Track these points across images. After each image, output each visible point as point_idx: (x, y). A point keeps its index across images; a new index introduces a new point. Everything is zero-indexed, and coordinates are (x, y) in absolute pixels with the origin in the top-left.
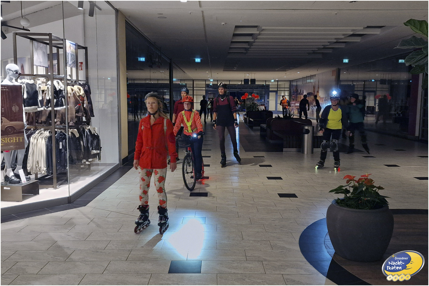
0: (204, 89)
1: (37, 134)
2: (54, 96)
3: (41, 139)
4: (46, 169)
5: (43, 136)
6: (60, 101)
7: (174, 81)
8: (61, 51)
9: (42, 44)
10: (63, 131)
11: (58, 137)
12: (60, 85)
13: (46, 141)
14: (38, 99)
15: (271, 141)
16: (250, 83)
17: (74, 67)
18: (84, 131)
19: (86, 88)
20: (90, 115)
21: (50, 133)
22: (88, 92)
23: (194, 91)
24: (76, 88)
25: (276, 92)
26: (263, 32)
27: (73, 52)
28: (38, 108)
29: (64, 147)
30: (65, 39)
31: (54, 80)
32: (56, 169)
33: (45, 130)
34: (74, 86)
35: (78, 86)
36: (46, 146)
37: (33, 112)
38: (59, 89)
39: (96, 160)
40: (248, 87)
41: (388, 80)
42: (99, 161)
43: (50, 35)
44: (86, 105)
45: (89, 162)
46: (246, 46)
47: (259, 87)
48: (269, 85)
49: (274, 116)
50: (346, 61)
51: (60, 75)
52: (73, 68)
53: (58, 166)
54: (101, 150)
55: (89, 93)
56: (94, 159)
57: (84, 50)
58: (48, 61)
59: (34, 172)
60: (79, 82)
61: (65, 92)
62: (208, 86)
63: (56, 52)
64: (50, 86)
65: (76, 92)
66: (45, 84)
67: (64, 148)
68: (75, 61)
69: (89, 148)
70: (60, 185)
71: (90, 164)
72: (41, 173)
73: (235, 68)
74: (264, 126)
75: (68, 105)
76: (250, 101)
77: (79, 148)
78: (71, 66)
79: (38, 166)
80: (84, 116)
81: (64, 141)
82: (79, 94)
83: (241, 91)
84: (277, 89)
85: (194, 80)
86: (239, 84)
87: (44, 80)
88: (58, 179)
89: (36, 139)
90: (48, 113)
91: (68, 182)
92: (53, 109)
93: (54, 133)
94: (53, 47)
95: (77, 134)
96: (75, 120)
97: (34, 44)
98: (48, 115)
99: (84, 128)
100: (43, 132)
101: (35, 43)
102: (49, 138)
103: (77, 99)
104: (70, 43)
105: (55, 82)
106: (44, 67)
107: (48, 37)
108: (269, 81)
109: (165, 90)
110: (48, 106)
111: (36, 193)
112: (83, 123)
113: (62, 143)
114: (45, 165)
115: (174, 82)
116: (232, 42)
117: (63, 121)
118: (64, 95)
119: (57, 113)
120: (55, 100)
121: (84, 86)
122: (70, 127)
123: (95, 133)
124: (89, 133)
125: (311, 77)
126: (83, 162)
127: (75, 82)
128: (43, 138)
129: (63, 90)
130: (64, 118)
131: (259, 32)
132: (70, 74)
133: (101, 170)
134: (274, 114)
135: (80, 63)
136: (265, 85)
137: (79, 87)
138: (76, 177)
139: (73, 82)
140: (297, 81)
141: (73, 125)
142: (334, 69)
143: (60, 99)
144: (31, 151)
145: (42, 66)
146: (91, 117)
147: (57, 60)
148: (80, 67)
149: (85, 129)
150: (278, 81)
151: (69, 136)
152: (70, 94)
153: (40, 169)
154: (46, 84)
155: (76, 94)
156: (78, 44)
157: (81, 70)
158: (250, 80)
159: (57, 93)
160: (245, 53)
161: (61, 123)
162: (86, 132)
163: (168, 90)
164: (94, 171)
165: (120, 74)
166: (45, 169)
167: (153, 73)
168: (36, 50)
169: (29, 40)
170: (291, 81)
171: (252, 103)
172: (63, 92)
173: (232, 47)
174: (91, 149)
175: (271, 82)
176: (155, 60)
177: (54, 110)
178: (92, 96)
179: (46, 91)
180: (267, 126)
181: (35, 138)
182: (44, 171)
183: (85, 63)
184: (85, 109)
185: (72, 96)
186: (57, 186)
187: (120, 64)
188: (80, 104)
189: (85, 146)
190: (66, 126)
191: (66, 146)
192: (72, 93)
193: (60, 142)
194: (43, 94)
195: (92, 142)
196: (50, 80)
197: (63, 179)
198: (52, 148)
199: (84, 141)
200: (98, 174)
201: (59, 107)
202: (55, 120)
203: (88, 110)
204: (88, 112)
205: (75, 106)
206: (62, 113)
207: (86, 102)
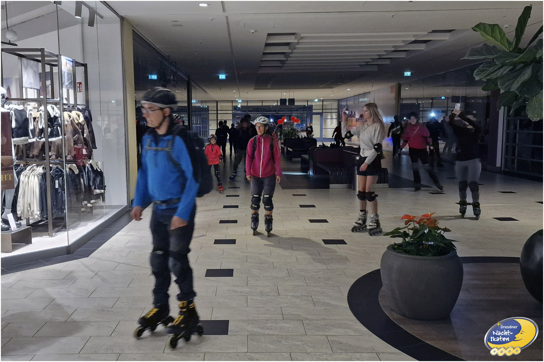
0: (231, 112)
1: (28, 171)
2: (48, 124)
3: (33, 176)
4: (40, 213)
5: (36, 173)
6: (56, 130)
7: (194, 103)
8: (55, 69)
9: (33, 61)
10: (60, 167)
11: (54, 174)
12: (55, 111)
13: (39, 180)
14: (29, 128)
15: (315, 176)
16: (287, 104)
17: (72, 88)
18: (84, 166)
19: (86, 114)
20: (91, 146)
21: (44, 169)
22: (88, 120)
23: (218, 115)
24: (74, 114)
25: (321, 114)
26: (301, 41)
27: (70, 71)
28: (28, 140)
29: (62, 186)
30: (61, 55)
31: (47, 104)
32: (52, 212)
33: (37, 166)
34: (72, 112)
35: (76, 111)
36: (39, 185)
37: (22, 145)
38: (54, 116)
39: (99, 202)
40: (285, 109)
41: (462, 96)
42: (102, 202)
43: (42, 50)
44: (87, 135)
46: (282, 58)
47: (300, 109)
48: (312, 105)
49: (319, 144)
50: (408, 74)
51: (54, 99)
52: (69, 90)
53: (54, 208)
54: (105, 189)
55: (90, 120)
56: (97, 201)
57: (83, 67)
58: (40, 82)
59: (25, 216)
60: (78, 106)
61: (61, 120)
62: (235, 108)
63: (50, 71)
64: (43, 112)
65: (74, 119)
66: (36, 110)
67: (60, 188)
68: (72, 81)
69: (91, 187)
70: (57, 232)
71: (92, 206)
72: (34, 218)
73: (269, 86)
74: (306, 156)
75: (65, 135)
76: (288, 126)
77: (79, 186)
78: (68, 87)
79: (30, 209)
80: (85, 148)
81: (61, 178)
82: (78, 121)
83: (276, 113)
84: (322, 110)
85: (218, 102)
86: (274, 105)
87: (35, 104)
88: (55, 226)
89: (27, 177)
90: (40, 145)
91: (66, 229)
92: (47, 140)
93: (48, 169)
94: (46, 65)
95: (76, 170)
96: (74, 153)
97: (23, 62)
98: (40, 148)
99: (85, 162)
100: (35, 168)
101: (24, 60)
102: (42, 175)
103: (76, 127)
104: (66, 59)
105: (49, 107)
106: (35, 89)
107: (40, 52)
108: (312, 101)
109: (183, 114)
111: (28, 242)
112: (83, 156)
113: (59, 181)
114: (38, 208)
115: (193, 105)
116: (264, 54)
117: (59, 155)
118: (60, 123)
119: (52, 145)
120: (49, 130)
121: (84, 111)
122: (68, 162)
123: (98, 169)
124: (90, 169)
125: (364, 94)
126: (83, 204)
127: (73, 106)
128: (35, 175)
129: (59, 117)
130: (60, 150)
131: (297, 40)
132: (66, 97)
133: (106, 214)
134: (318, 141)
135: (78, 84)
136: (306, 105)
137: (78, 113)
138: (75, 223)
139: (70, 107)
140: (347, 100)
141: (72, 159)
142: (394, 84)
143: (55, 128)
144: (22, 192)
145: (32, 87)
146: (93, 149)
147: (50, 80)
148: (78, 88)
149: (86, 164)
150: (323, 100)
151: (67, 173)
152: (68, 121)
153: (32, 213)
154: (38, 110)
155: (74, 122)
156: (76, 61)
157: (80, 91)
158: (287, 99)
159: (52, 121)
160: (280, 67)
161: (57, 158)
162: (88, 167)
163: (185, 114)
164: (97, 215)
165: (127, 94)
166: (38, 213)
168: (25, 69)
169: (18, 57)
170: (339, 101)
171: (291, 128)
172: (58, 120)
173: (264, 59)
174: (93, 188)
175: (314, 102)
176: (170, 77)
177: (49, 142)
178: (93, 123)
179: (38, 118)
180: (309, 156)
181: (27, 175)
182: (38, 216)
183: (84, 83)
184: (84, 139)
185: (69, 123)
186: (53, 234)
187: (127, 83)
188: (79, 134)
189: (86, 184)
190: (63, 161)
191: (63, 185)
192: (69, 120)
193: (56, 180)
194: (35, 123)
195: (94, 180)
196: (43, 105)
197: (61, 225)
198: (46, 187)
199: (85, 178)
200: (102, 218)
201: (54, 138)
202: (50, 153)
203: (89, 139)
204: (89, 142)
205: (74, 136)
206: (58, 144)
207: (87, 131)
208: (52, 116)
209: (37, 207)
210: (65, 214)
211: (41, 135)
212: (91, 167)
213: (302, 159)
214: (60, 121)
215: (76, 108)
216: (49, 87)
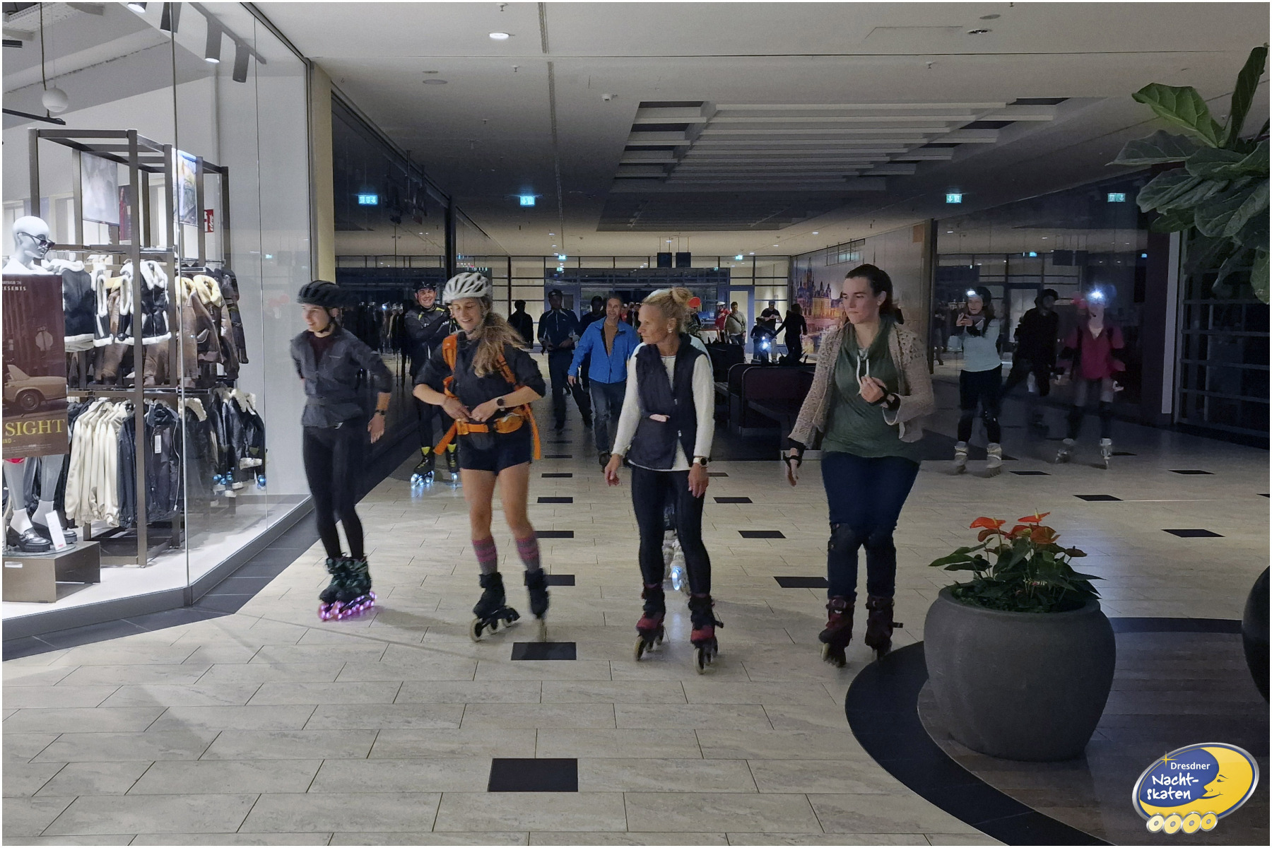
1: (92, 413)
2: (141, 304)
3: (104, 426)
4: (119, 512)
5: (110, 419)
6: (158, 320)
8: (156, 179)
9: (106, 160)
10: (164, 404)
11: (153, 421)
12: (158, 275)
13: (116, 433)
14: (97, 313)
15: (744, 431)
16: (674, 265)
17: (194, 223)
18: (219, 403)
19: (225, 283)
20: (236, 356)
21: (129, 408)
22: (231, 294)
24: (199, 282)
25: (750, 289)
27: (191, 183)
28: (94, 340)
29: (169, 449)
30: (171, 147)
31: (140, 260)
32: (147, 511)
33: (114, 401)
34: (195, 278)
35: (204, 276)
36: (118, 447)
37: (78, 352)
38: (156, 287)
39: (250, 486)
40: (666, 276)
42: (259, 488)
43: (131, 135)
44: (227, 331)
46: (668, 158)
47: (699, 276)
48: (729, 269)
51: (151, 247)
53: (151, 501)
54: (265, 457)
55: (234, 296)
56: (245, 484)
57: (219, 176)
59: (83, 519)
61: (169, 296)
65: (200, 294)
66: (110, 272)
67: (166, 453)
68: (195, 205)
69: (235, 453)
70: (156, 556)
71: (235, 496)
72: (103, 523)
73: (632, 223)
74: (723, 386)
77: (206, 451)
78: (185, 220)
79: (96, 502)
80: (223, 361)
81: (168, 431)
82: (208, 300)
83: (646, 287)
84: (751, 279)
85: (512, 258)
86: (642, 267)
87: (108, 260)
88: (152, 541)
89: (90, 426)
90: (120, 354)
91: (183, 547)
92: (138, 341)
93: (139, 409)
94: (137, 170)
95: (202, 412)
96: (197, 373)
97: (85, 161)
98: (121, 359)
99: (220, 395)
100: (108, 405)
101: (87, 157)
102: (125, 423)
103: (203, 313)
104: (183, 157)
105: (144, 267)
106: (107, 224)
107: (127, 140)
110: (124, 333)
111: (91, 577)
112: (220, 380)
113: (162, 437)
114: (114, 501)
116: (629, 149)
117: (163, 376)
118: (168, 302)
119: (149, 354)
120: (144, 317)
121: (221, 276)
123: (250, 410)
124: (232, 410)
126: (215, 491)
127: (196, 265)
128: (108, 423)
129: (166, 288)
130: (166, 366)
131: (705, 118)
133: (269, 515)
135: (206, 213)
136: (716, 269)
137: (207, 280)
138: (195, 535)
139: (188, 266)
141: (193, 385)
143: (156, 313)
144: (77, 461)
145: (100, 220)
146: (240, 364)
148: (206, 223)
149: (222, 399)
152: (184, 299)
153: (100, 511)
154: (117, 272)
155: (199, 300)
156: (203, 160)
157: (209, 231)
158: (674, 254)
159: (150, 298)
160: (664, 179)
161: (158, 381)
162: (227, 406)
164: (246, 517)
165: (319, 241)
166: (115, 510)
168: (89, 178)
169: (71, 149)
172: (164, 295)
173: (628, 161)
174: (239, 453)
175: (734, 260)
177: (142, 345)
178: (241, 304)
180: (731, 384)
181: (88, 422)
182: (113, 518)
183: (220, 211)
184: (223, 341)
185: (189, 303)
186: (148, 560)
187: (318, 213)
188: (208, 326)
189: (223, 447)
192: (188, 297)
193: (156, 434)
194: (109, 301)
195: (242, 435)
196: (130, 261)
197: (165, 540)
198: (135, 450)
199: (221, 432)
200: (256, 525)
201: (154, 336)
203: (232, 342)
204: (232, 349)
205: (198, 335)
206: (161, 352)
207: (227, 321)
208: (151, 286)
209: (112, 497)
210: (176, 514)
211: (125, 331)
212: (234, 407)
214: (167, 298)
215: (204, 268)
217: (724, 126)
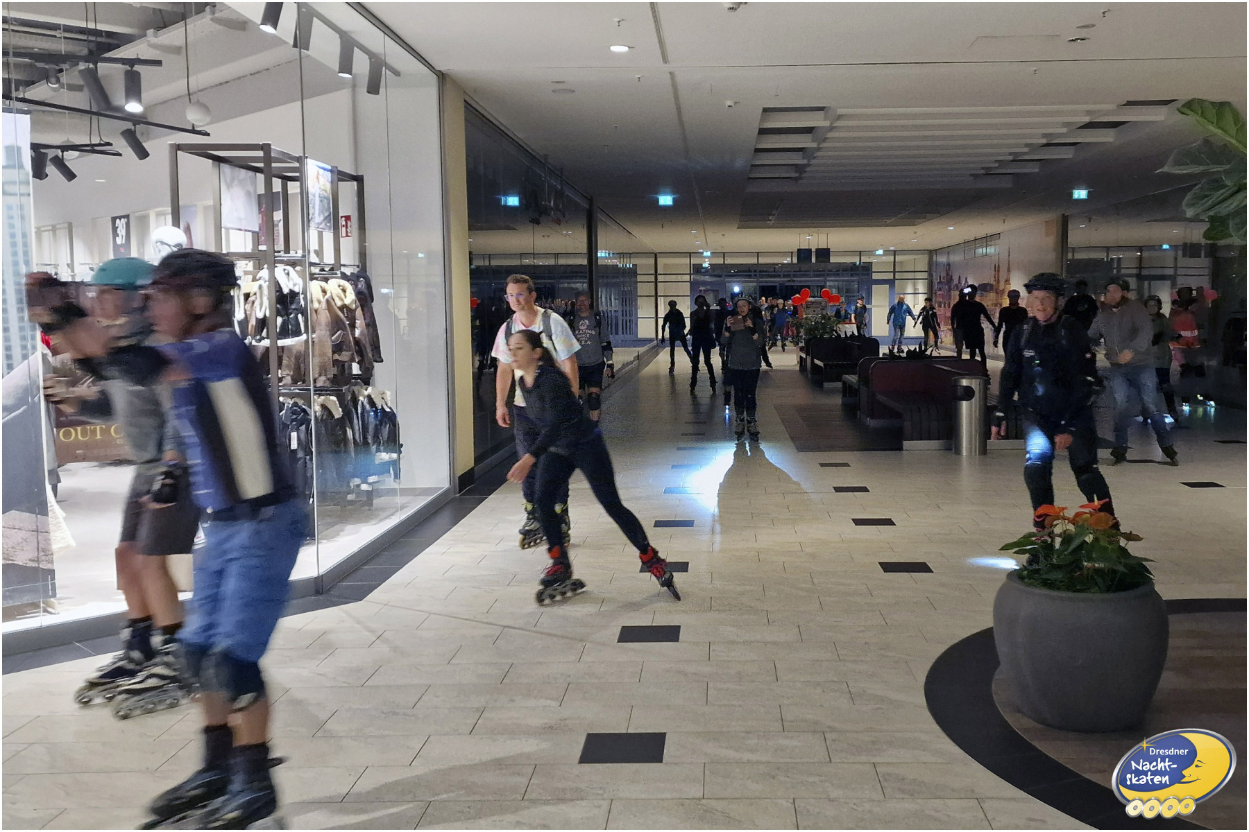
0: (687, 278)
2: (277, 308)
6: (293, 322)
7: (599, 260)
8: (293, 187)
9: (245, 170)
10: (301, 402)
11: (289, 418)
12: (292, 280)
15: (872, 423)
16: (814, 260)
17: (329, 229)
18: (355, 400)
19: (360, 286)
20: (371, 356)
23: (659, 284)
24: (333, 285)
25: (891, 283)
26: (840, 123)
27: (326, 191)
29: (305, 446)
30: (307, 158)
31: (276, 265)
34: (329, 282)
35: (338, 280)
38: (291, 291)
39: (387, 480)
40: (809, 271)
42: (395, 481)
43: (266, 148)
44: (361, 332)
45: (370, 484)
46: (798, 159)
47: (843, 271)
48: (871, 263)
49: (883, 351)
50: (1080, 194)
51: (289, 253)
52: (324, 233)
54: (400, 452)
55: (369, 299)
56: (382, 478)
57: (355, 183)
58: (259, 213)
60: (343, 269)
61: (305, 298)
62: (697, 269)
63: (281, 191)
65: (334, 298)
66: (250, 277)
67: (302, 449)
68: (330, 212)
69: (370, 447)
71: (370, 489)
73: (771, 220)
74: (853, 379)
75: (313, 332)
76: (814, 311)
77: (342, 445)
78: (321, 226)
80: (357, 360)
81: (303, 427)
82: (342, 302)
83: (790, 281)
84: (892, 274)
85: (658, 255)
86: (785, 262)
87: (247, 264)
91: (315, 539)
92: (274, 343)
94: (274, 179)
95: (337, 409)
96: (333, 373)
97: (224, 173)
99: (356, 393)
101: (226, 168)
103: (338, 316)
104: (319, 167)
105: (279, 272)
106: (249, 231)
107: (261, 152)
108: (871, 253)
109: (577, 283)
110: (261, 335)
112: (354, 378)
113: (298, 433)
115: (601, 262)
116: (758, 150)
117: (300, 376)
118: (303, 306)
119: (285, 355)
120: (279, 320)
121: (355, 280)
122: (320, 391)
123: (385, 407)
124: (368, 407)
125: (987, 239)
126: (352, 485)
127: (332, 269)
129: (301, 292)
130: (302, 365)
131: (828, 122)
132: (317, 248)
133: (403, 507)
135: (343, 219)
136: (857, 264)
137: (342, 284)
138: (334, 526)
139: (325, 271)
140: (948, 253)
141: (328, 384)
142: (1051, 216)
143: (292, 316)
145: (243, 228)
146: (375, 364)
147: (281, 211)
148: (344, 229)
149: (359, 396)
150: (894, 251)
151: (316, 416)
152: (319, 302)
154: (255, 277)
155: (333, 303)
156: (339, 169)
157: (347, 236)
158: (814, 250)
159: (285, 301)
160: (796, 179)
161: (295, 382)
162: (362, 403)
163: (583, 283)
164: (382, 509)
165: (452, 244)
167: (544, 236)
168: (228, 188)
169: (211, 161)
170: (931, 253)
171: (822, 315)
172: (299, 299)
173: (758, 163)
174: (374, 448)
175: (874, 255)
176: (547, 203)
177: (278, 347)
178: (374, 304)
179: (255, 294)
180: (859, 377)
183: (357, 214)
184: (357, 342)
185: (324, 306)
187: (451, 216)
188: (343, 329)
189: (358, 441)
190: (309, 390)
191: (309, 442)
192: (323, 301)
193: (292, 431)
194: (246, 306)
195: (377, 431)
196: (266, 266)
199: (356, 428)
200: (392, 517)
201: (289, 338)
202: (280, 371)
203: (366, 343)
204: (365, 349)
205: (333, 335)
206: (297, 352)
207: (361, 323)
208: (286, 291)
210: (311, 507)
211: (262, 333)
212: (369, 404)
213: (844, 383)
214: (302, 303)
215: (338, 272)
216: (278, 225)
217: (849, 128)
